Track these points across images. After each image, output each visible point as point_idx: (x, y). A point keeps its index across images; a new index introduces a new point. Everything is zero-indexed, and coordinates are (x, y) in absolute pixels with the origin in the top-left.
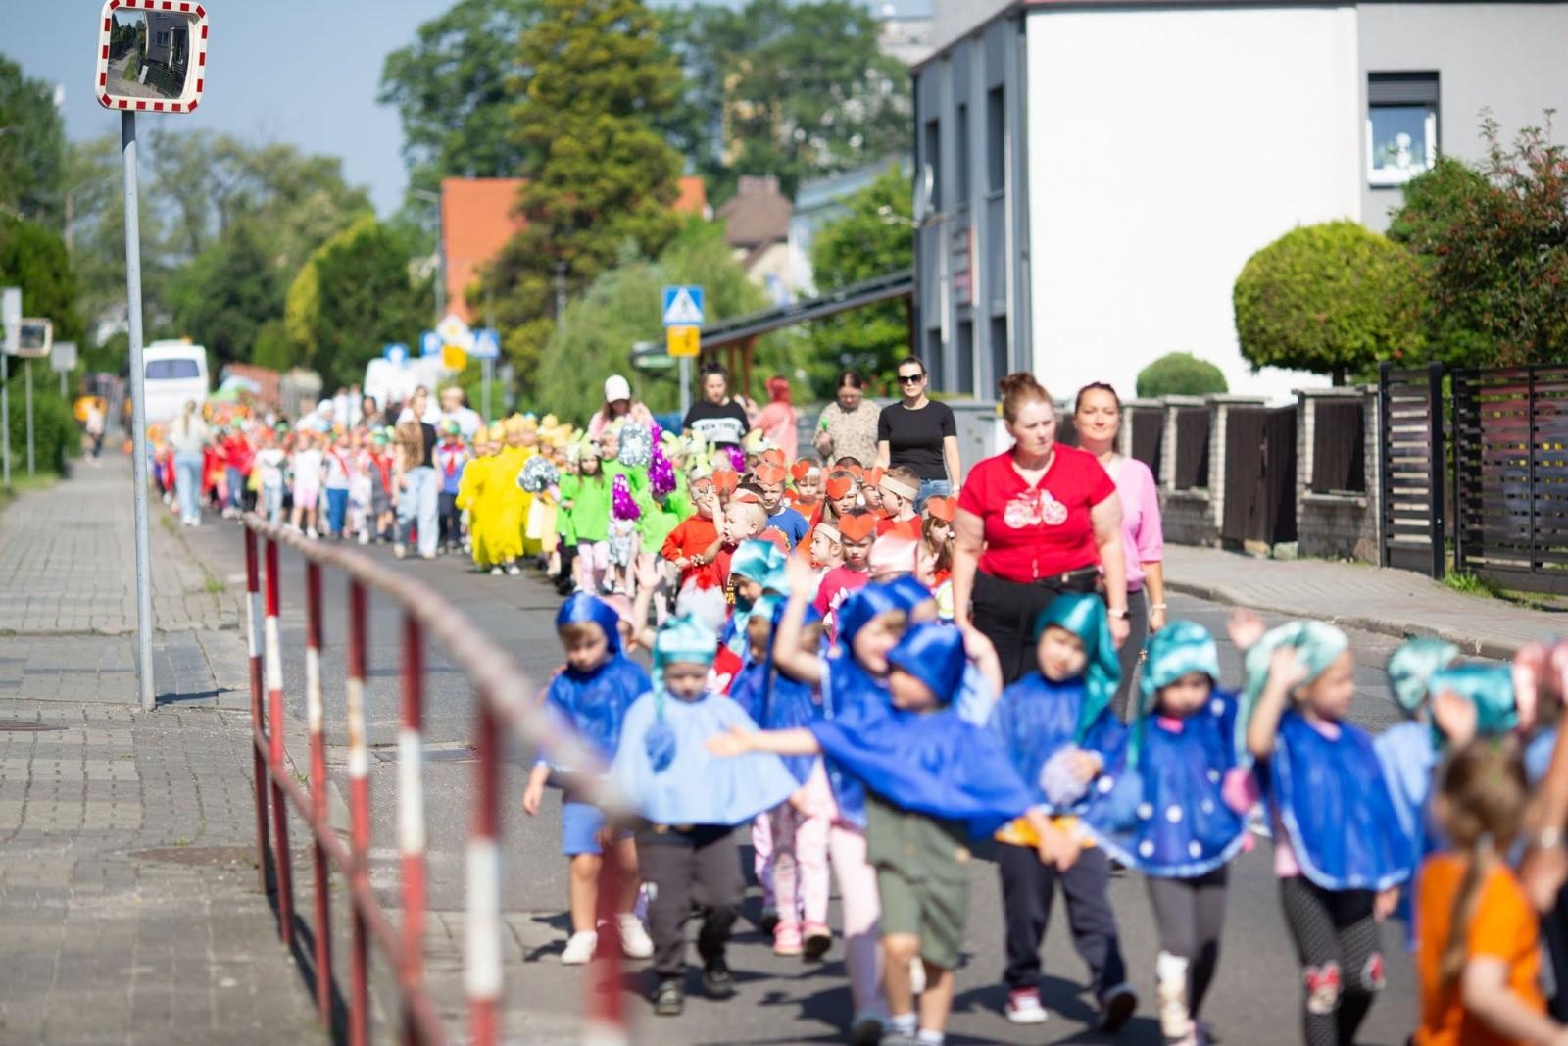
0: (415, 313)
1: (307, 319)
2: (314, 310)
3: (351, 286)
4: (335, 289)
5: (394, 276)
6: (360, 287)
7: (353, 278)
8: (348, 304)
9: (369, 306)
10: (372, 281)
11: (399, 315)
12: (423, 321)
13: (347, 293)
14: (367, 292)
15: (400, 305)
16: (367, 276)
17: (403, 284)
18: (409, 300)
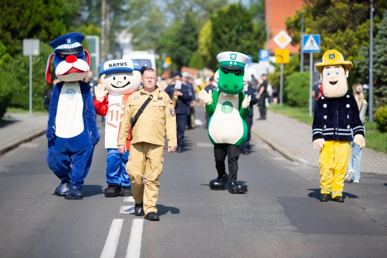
0: (255, 42)
1: (207, 44)
2: (210, 41)
3: (227, 30)
4: (219, 30)
5: (246, 25)
6: (230, 30)
7: (227, 26)
8: (225, 37)
9: (234, 39)
10: (236, 27)
11: (248, 43)
12: (259, 46)
13: (225, 33)
14: (234, 32)
15: (249, 39)
16: (234, 25)
17: (250, 29)
18: (253, 36)
